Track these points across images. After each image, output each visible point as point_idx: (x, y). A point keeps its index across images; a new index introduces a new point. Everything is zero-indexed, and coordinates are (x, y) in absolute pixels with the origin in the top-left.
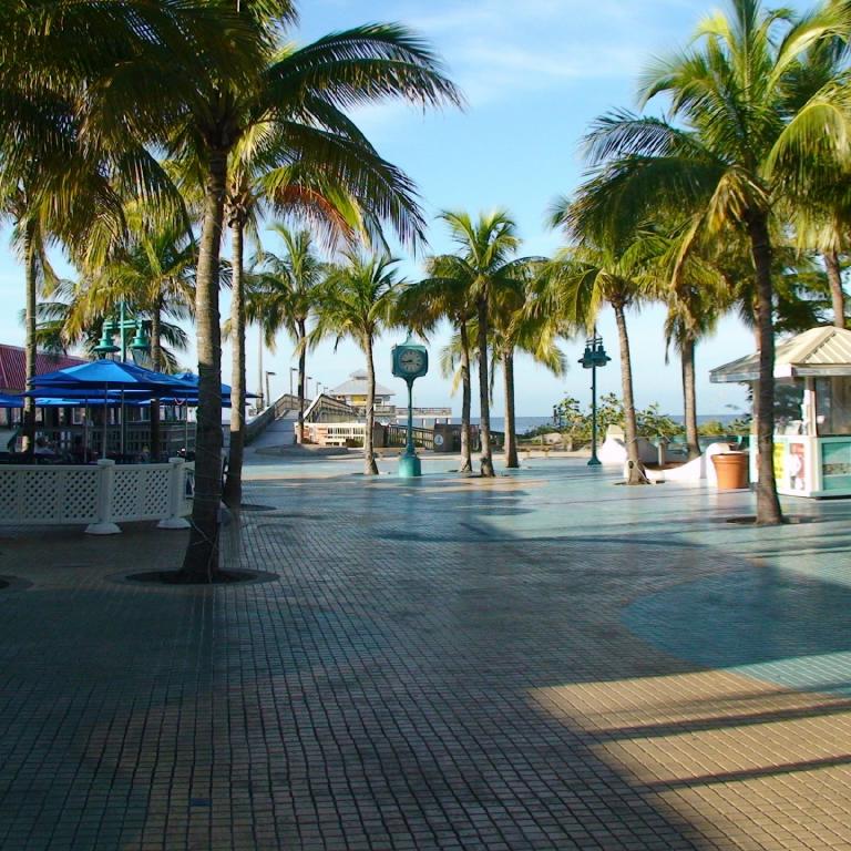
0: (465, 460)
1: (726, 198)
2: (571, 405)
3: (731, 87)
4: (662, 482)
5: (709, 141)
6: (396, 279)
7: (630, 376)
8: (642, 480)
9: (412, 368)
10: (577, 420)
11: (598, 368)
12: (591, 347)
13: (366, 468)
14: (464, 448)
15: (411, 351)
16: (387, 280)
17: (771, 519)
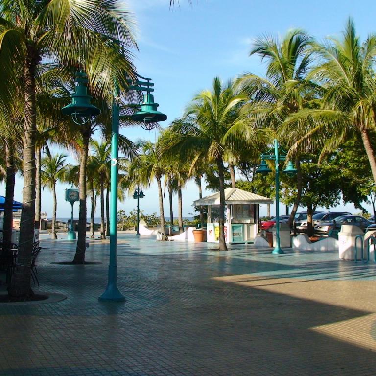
0: (92, 234)
1: (214, 152)
2: (122, 213)
3: (212, 115)
4: (173, 240)
5: (205, 131)
6: (65, 164)
7: (162, 203)
8: (166, 240)
9: (74, 198)
10: (125, 219)
11: (140, 199)
12: (137, 191)
13: (53, 237)
14: (91, 229)
15: (74, 191)
16: (61, 164)
17: (223, 249)
